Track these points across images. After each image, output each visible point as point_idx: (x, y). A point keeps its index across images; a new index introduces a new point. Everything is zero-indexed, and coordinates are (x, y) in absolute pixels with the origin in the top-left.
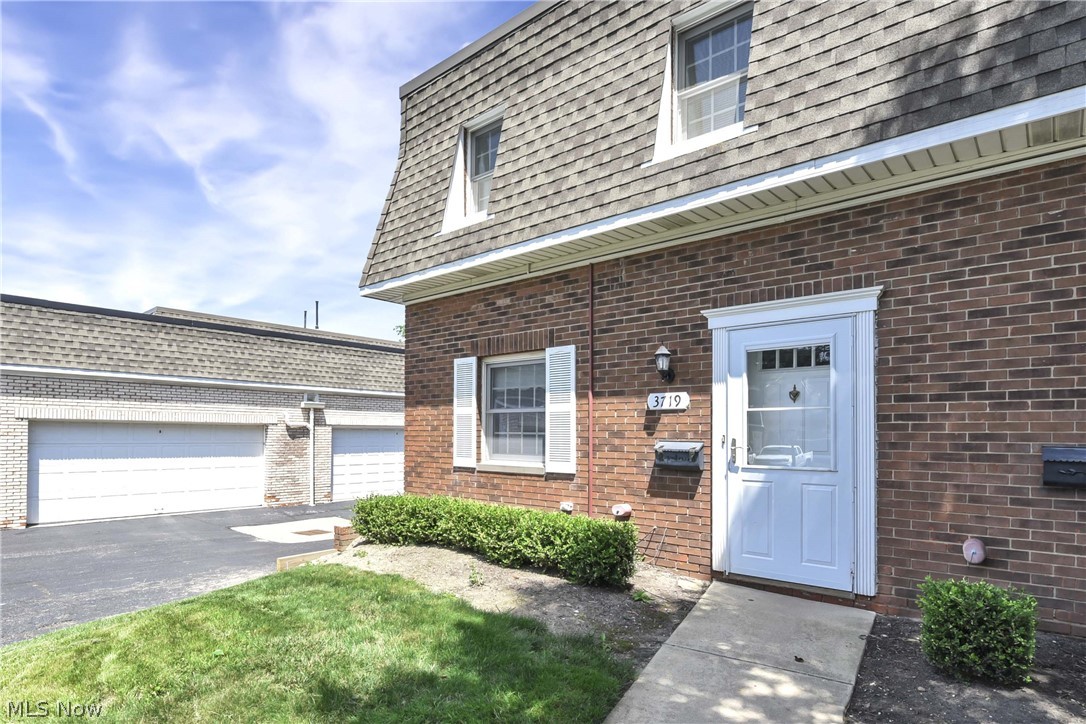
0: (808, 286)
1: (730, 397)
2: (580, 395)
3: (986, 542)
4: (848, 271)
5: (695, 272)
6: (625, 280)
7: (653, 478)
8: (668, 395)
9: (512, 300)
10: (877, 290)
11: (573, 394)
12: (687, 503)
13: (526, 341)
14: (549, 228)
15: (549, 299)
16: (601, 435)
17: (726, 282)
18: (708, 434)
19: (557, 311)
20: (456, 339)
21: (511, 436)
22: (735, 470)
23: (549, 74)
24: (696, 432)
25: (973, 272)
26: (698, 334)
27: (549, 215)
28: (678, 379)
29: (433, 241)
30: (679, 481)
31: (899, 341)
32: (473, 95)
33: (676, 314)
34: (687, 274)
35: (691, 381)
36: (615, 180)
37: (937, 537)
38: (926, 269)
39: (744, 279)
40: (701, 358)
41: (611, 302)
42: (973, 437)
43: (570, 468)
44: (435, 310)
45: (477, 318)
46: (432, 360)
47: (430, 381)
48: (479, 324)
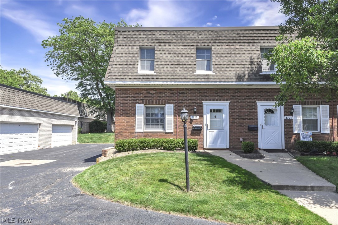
0: (216, 99)
1: (207, 118)
2: (175, 116)
3: (243, 138)
4: (225, 98)
5: (200, 94)
6: (185, 93)
7: (191, 132)
8: (195, 116)
9: (155, 92)
10: (229, 102)
11: (173, 115)
12: (198, 136)
13: (160, 102)
14: (173, 80)
15: (166, 94)
16: (180, 124)
17: (206, 97)
18: (203, 124)
19: (168, 96)
20: (136, 99)
22: (208, 130)
23: (167, 45)
24: (200, 123)
25: (240, 101)
26: (200, 105)
27: (173, 77)
28: (197, 113)
29: (135, 74)
30: (197, 132)
31: (232, 110)
32: (143, 40)
33: (196, 101)
34: (199, 94)
35: (199, 114)
36: (188, 74)
37: (237, 138)
38: (235, 100)
39: (209, 97)
40: (201, 110)
41: (182, 96)
42: (241, 124)
43: (172, 131)
44: (128, 91)
45: (144, 95)
46: (127, 104)
47: (126, 109)
48: (144, 96)
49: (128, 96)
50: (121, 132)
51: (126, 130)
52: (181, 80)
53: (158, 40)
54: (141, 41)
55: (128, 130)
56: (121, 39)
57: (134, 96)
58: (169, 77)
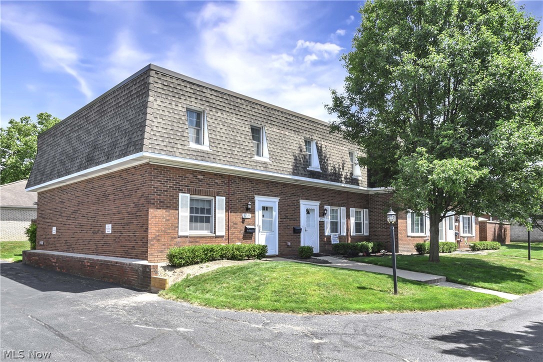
0: (267, 194)
1: (259, 217)
2: (227, 211)
4: (275, 193)
5: (252, 185)
6: (237, 182)
7: (243, 235)
8: (247, 214)
9: (204, 177)
10: (279, 198)
11: (224, 211)
12: (250, 241)
15: (216, 181)
16: (231, 224)
17: (258, 190)
18: (255, 224)
19: (219, 185)
20: (179, 185)
21: (194, 224)
22: (260, 232)
24: (252, 224)
25: (287, 198)
26: (252, 200)
30: (248, 236)
33: (248, 194)
35: (251, 211)
38: (283, 196)
40: (253, 206)
41: (234, 187)
42: (287, 225)
43: (223, 233)
44: (169, 171)
45: (189, 180)
46: (166, 191)
47: (165, 200)
48: (190, 182)
49: (168, 180)
51: (165, 233)
52: (240, 165)
53: (209, 102)
54: (188, 98)
55: (168, 233)
56: (160, 86)
57: (176, 181)
58: (228, 159)
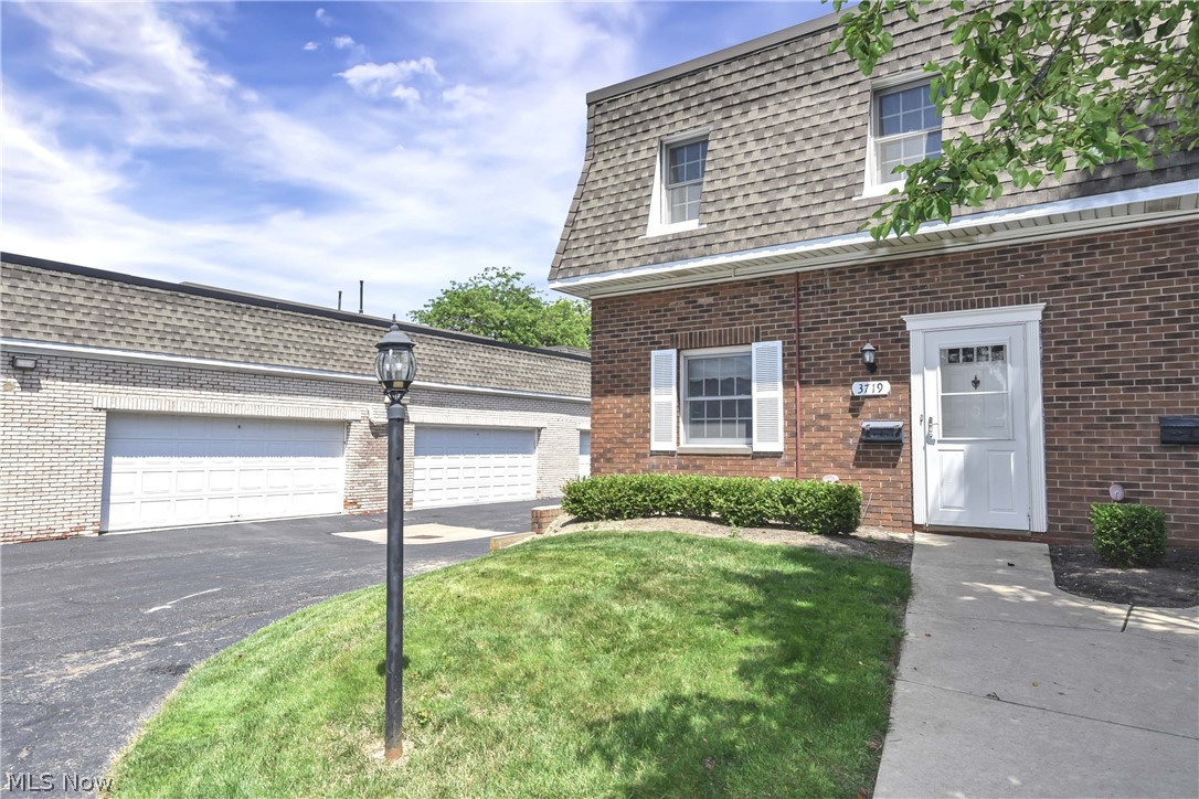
1: (927, 389)
2: (787, 385)
3: (1124, 486)
4: (1018, 290)
5: (894, 284)
6: (829, 288)
7: (858, 453)
8: (871, 383)
9: (715, 299)
10: (1041, 306)
11: (780, 384)
12: (891, 470)
13: (730, 335)
14: (765, 241)
15: (753, 300)
16: (807, 417)
17: (920, 294)
18: (908, 415)
19: (762, 311)
20: (652, 333)
21: (708, 422)
22: (932, 442)
23: (755, 107)
24: (896, 414)
25: (1109, 296)
26: (897, 334)
27: (765, 230)
28: (880, 370)
29: (636, 243)
30: (882, 453)
31: (1057, 343)
32: (673, 113)
33: (877, 317)
34: (887, 285)
35: (892, 372)
36: (829, 208)
37: (1090, 485)
38: (1076, 292)
39: (936, 292)
40: (900, 353)
41: (817, 305)
42: (1112, 412)
43: (778, 447)
44: (629, 305)
45: (676, 314)
46: (624, 351)
47: (622, 371)
48: (679, 319)
49: (627, 325)
50: (609, 450)
51: (622, 445)
53: (721, 99)
54: (665, 120)
55: (629, 446)
56: (605, 128)
57: (646, 323)
